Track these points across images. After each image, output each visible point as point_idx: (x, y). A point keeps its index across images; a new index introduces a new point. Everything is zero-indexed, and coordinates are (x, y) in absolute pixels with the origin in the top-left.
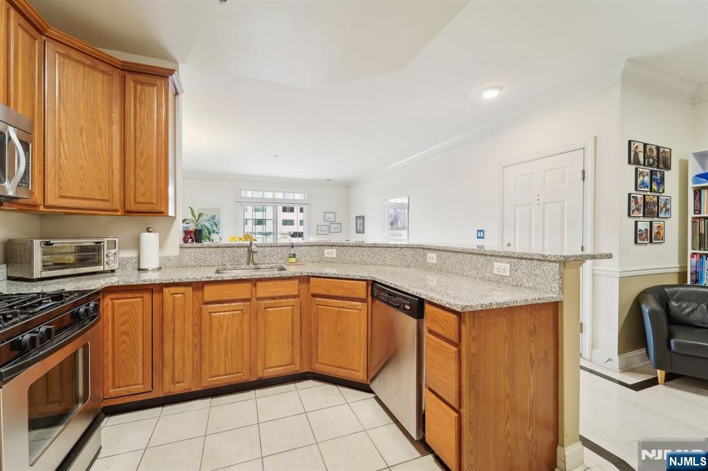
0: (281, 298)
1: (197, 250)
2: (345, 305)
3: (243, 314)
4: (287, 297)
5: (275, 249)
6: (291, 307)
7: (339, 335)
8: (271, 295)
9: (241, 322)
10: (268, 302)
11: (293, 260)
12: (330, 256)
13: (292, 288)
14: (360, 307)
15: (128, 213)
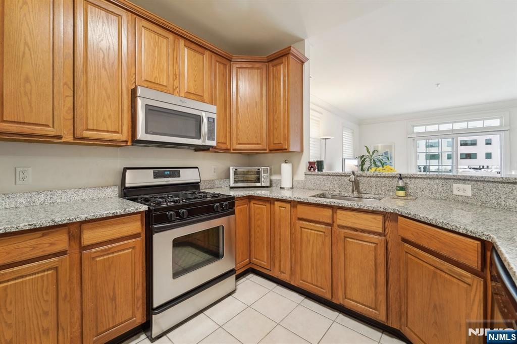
0: (363, 231)
1: (315, 177)
2: (443, 268)
3: (326, 236)
4: (370, 232)
5: (382, 180)
6: (375, 245)
7: (435, 307)
8: (350, 225)
9: (324, 243)
10: (349, 231)
11: (401, 193)
12: (461, 193)
13: (375, 223)
14: (469, 281)
15: (271, 150)
